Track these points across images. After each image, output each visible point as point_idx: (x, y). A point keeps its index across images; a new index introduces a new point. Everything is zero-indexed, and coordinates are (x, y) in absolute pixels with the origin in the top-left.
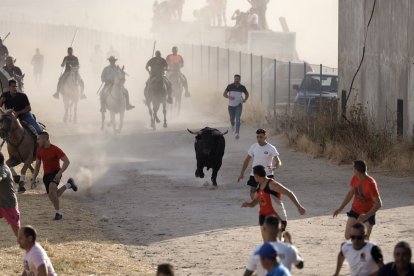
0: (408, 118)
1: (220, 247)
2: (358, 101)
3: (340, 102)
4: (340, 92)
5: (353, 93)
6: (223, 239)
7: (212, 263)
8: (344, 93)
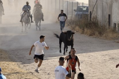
0: (112, 21)
1: (49, 64)
2: (95, 15)
3: (89, 15)
4: (89, 12)
5: (94, 12)
6: (50, 61)
7: (46, 69)
8: (91, 12)
